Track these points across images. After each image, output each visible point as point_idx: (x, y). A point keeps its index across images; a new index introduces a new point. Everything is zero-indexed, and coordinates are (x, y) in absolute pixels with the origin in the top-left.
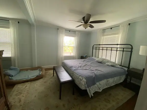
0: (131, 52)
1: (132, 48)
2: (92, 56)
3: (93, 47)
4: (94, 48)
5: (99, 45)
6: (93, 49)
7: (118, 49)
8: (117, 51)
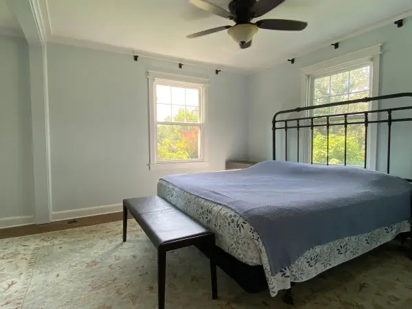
3: (274, 122)
4: (277, 125)
5: (299, 110)
6: (274, 129)
8: (366, 126)
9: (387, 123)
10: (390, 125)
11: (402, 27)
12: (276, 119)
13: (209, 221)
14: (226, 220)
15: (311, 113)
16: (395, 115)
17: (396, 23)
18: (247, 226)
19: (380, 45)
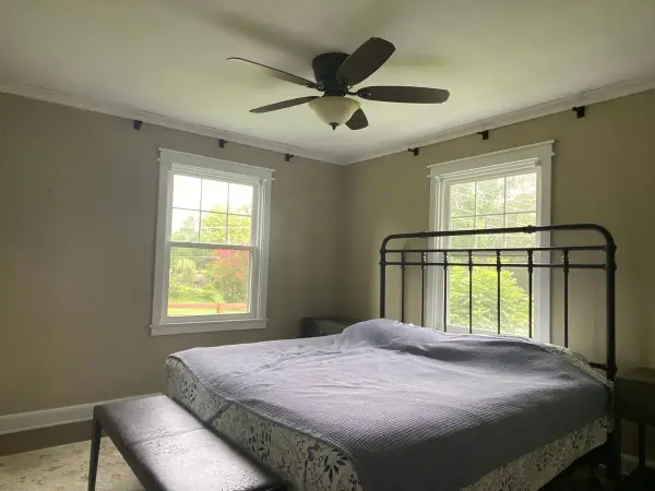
0: (611, 268)
1: (611, 249)
2: (382, 316)
3: (383, 252)
4: (389, 257)
6: (383, 264)
7: (537, 258)
8: (530, 271)
9: (562, 269)
10: (566, 272)
11: (583, 119)
12: (387, 248)
13: (265, 456)
14: (300, 456)
15: (446, 243)
16: (574, 258)
17: (574, 109)
18: (347, 470)
19: (552, 141)
